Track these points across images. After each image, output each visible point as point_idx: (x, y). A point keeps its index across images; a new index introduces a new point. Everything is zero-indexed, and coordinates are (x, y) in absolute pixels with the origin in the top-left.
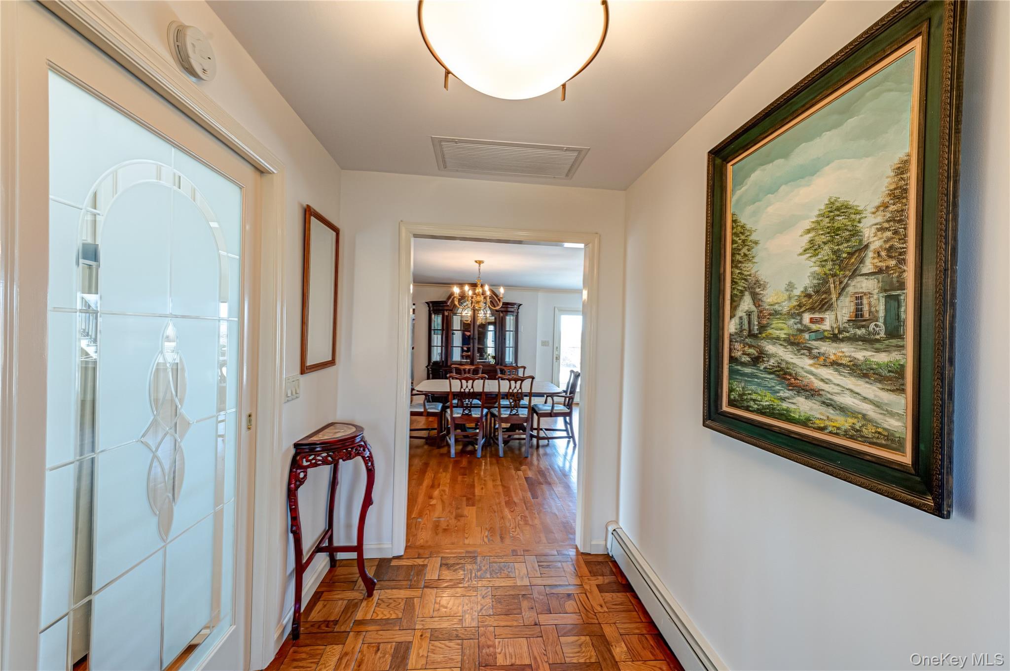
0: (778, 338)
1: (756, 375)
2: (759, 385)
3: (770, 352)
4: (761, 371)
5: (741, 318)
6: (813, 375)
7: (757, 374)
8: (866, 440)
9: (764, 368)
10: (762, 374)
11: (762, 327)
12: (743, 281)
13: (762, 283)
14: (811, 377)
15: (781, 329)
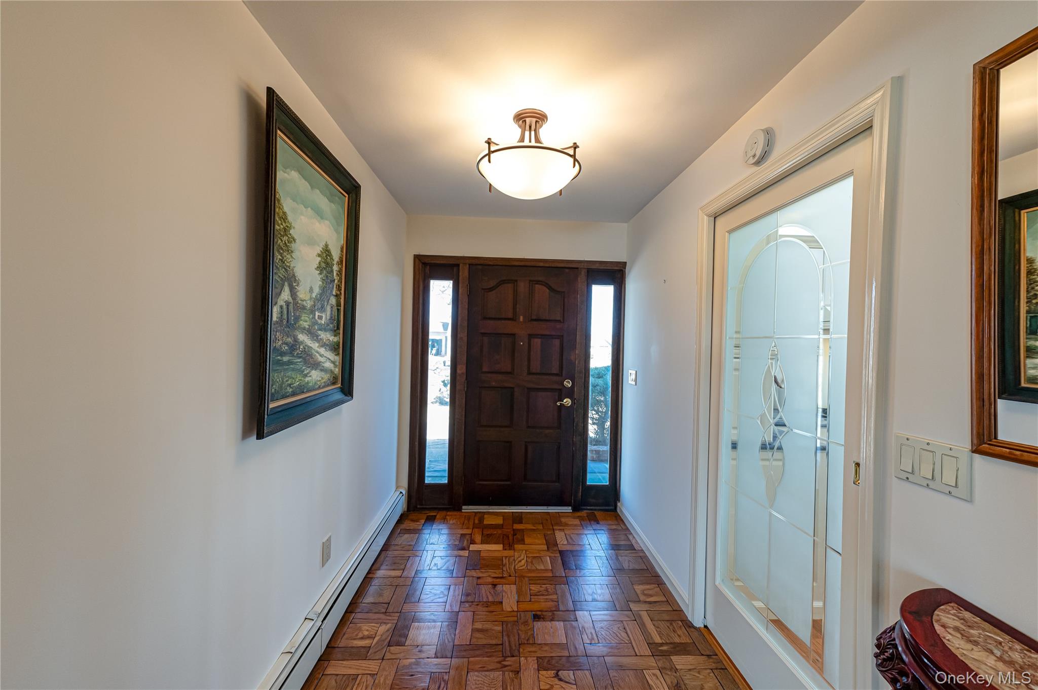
0: (304, 329)
1: (292, 362)
2: (293, 370)
3: (301, 339)
4: (295, 357)
5: (281, 307)
6: (318, 353)
7: (292, 360)
8: (324, 387)
9: (297, 354)
10: (295, 359)
11: (296, 318)
12: (283, 270)
13: (297, 279)
14: (317, 355)
15: (306, 322)
